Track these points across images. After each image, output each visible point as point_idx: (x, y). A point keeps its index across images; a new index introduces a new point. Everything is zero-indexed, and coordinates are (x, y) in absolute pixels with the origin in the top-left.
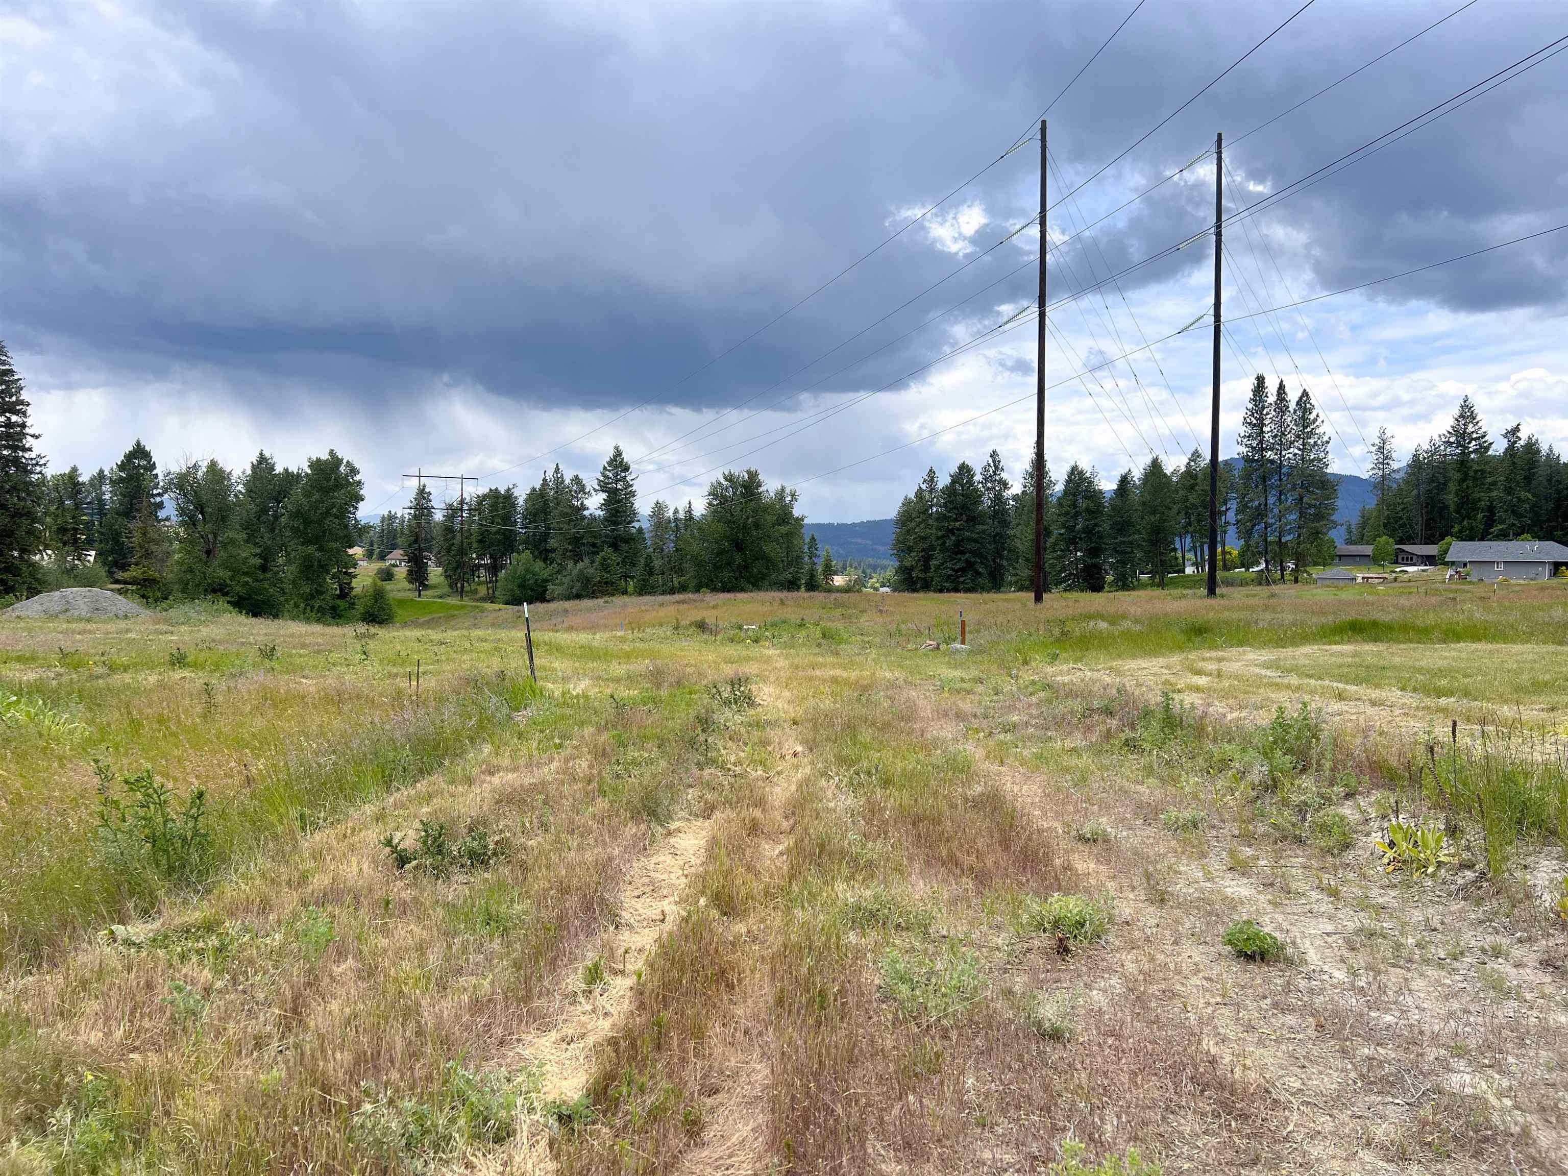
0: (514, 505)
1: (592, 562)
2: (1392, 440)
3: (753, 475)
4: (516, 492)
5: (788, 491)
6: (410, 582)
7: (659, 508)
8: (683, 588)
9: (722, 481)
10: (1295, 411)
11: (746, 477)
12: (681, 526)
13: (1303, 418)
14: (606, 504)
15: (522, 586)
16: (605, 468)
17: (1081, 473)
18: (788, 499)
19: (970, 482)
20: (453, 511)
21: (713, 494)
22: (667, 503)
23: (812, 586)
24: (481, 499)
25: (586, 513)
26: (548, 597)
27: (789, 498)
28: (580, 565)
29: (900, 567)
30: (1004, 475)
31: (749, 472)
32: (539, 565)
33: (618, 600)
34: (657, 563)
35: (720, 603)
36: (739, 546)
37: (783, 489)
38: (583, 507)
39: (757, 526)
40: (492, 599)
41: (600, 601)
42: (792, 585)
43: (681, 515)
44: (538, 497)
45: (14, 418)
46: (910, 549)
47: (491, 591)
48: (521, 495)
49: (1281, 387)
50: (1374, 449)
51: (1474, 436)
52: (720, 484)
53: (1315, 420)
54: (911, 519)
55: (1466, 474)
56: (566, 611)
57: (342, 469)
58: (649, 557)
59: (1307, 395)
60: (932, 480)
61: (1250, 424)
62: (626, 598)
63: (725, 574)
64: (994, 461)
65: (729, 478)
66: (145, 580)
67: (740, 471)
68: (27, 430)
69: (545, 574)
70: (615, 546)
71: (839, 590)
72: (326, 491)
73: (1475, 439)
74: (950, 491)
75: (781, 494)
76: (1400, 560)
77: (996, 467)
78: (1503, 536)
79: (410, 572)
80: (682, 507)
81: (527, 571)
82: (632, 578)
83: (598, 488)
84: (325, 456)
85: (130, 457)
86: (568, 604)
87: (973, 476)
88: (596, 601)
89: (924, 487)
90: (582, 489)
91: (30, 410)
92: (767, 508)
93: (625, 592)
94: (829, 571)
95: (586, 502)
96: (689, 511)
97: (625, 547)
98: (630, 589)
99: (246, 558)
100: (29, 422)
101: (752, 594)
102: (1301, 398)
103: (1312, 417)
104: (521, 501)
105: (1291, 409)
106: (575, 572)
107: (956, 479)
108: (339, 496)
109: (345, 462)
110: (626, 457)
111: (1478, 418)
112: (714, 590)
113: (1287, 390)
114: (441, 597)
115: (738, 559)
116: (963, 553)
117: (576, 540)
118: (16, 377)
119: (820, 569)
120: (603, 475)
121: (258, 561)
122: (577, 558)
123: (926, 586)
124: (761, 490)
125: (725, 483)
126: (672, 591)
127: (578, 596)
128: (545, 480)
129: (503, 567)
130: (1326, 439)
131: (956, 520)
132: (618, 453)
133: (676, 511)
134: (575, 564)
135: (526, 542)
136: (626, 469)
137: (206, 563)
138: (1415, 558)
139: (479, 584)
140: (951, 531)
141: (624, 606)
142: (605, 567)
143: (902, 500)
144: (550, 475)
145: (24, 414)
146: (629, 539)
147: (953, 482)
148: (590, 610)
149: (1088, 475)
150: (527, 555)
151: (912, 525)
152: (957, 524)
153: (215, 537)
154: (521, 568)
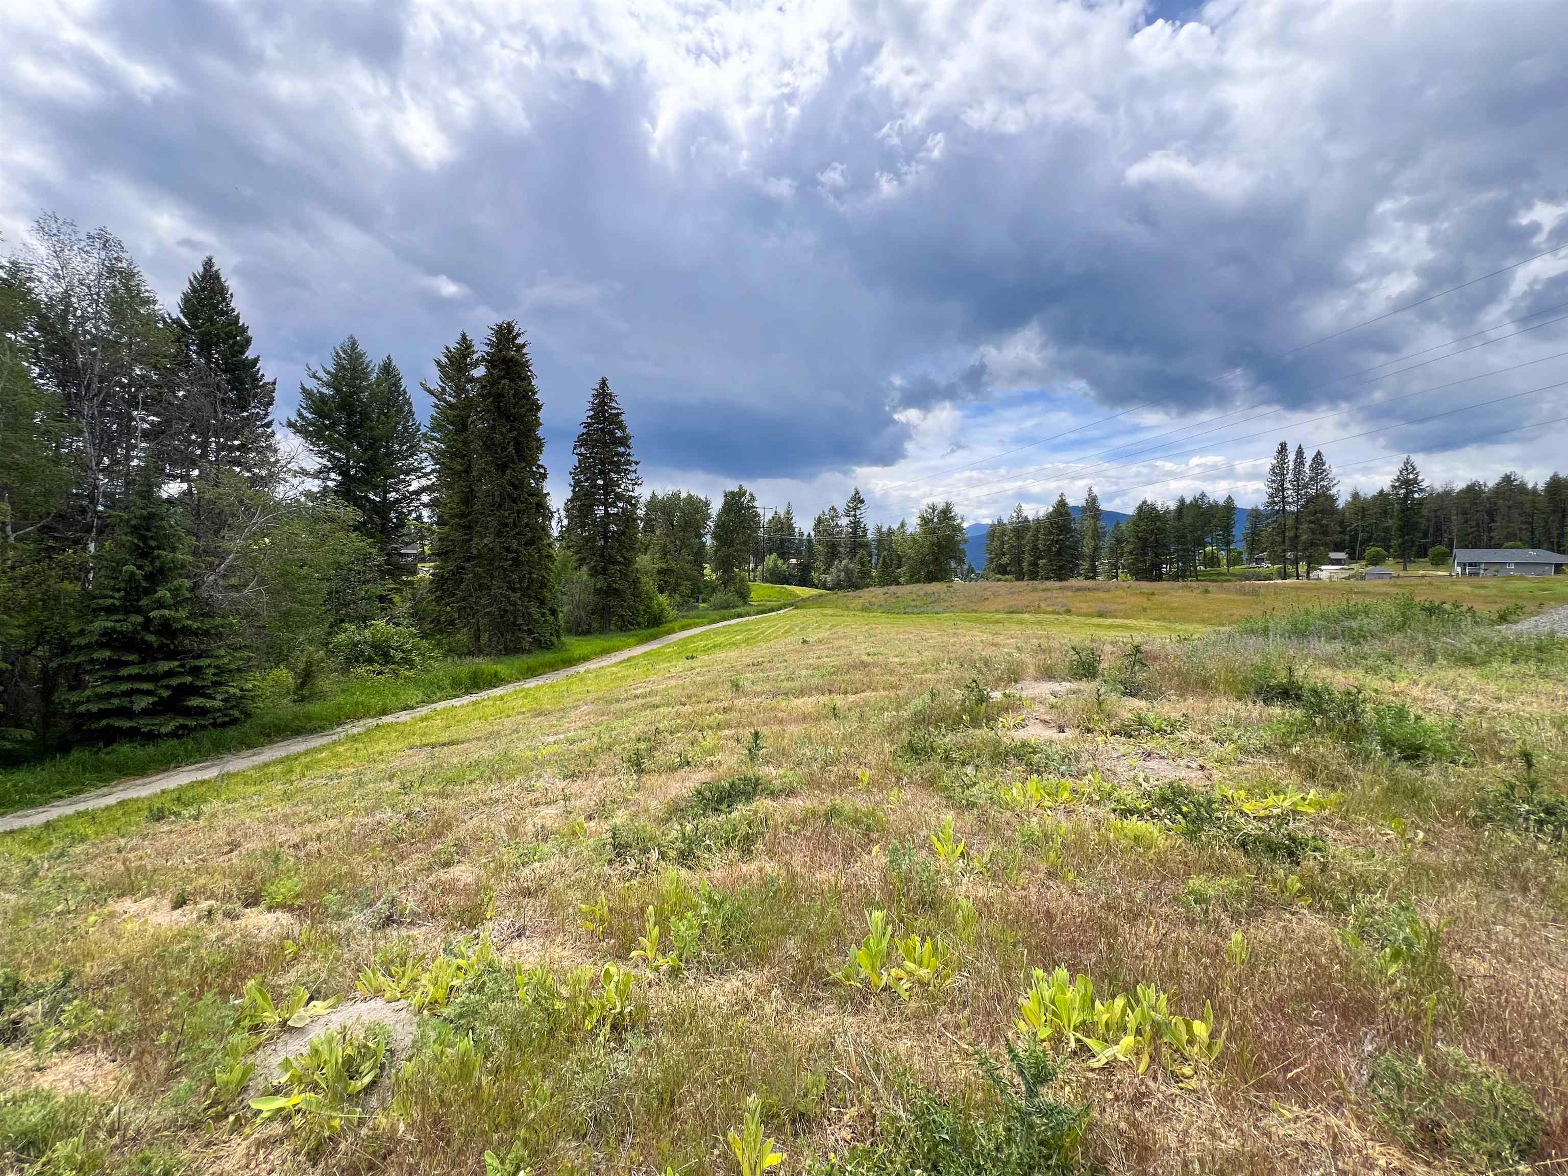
10: (1311, 465)
13: (1317, 469)
14: (851, 524)
28: (844, 562)
53: (1327, 470)
106: (841, 566)
142: (862, 564)
154: (771, 564)
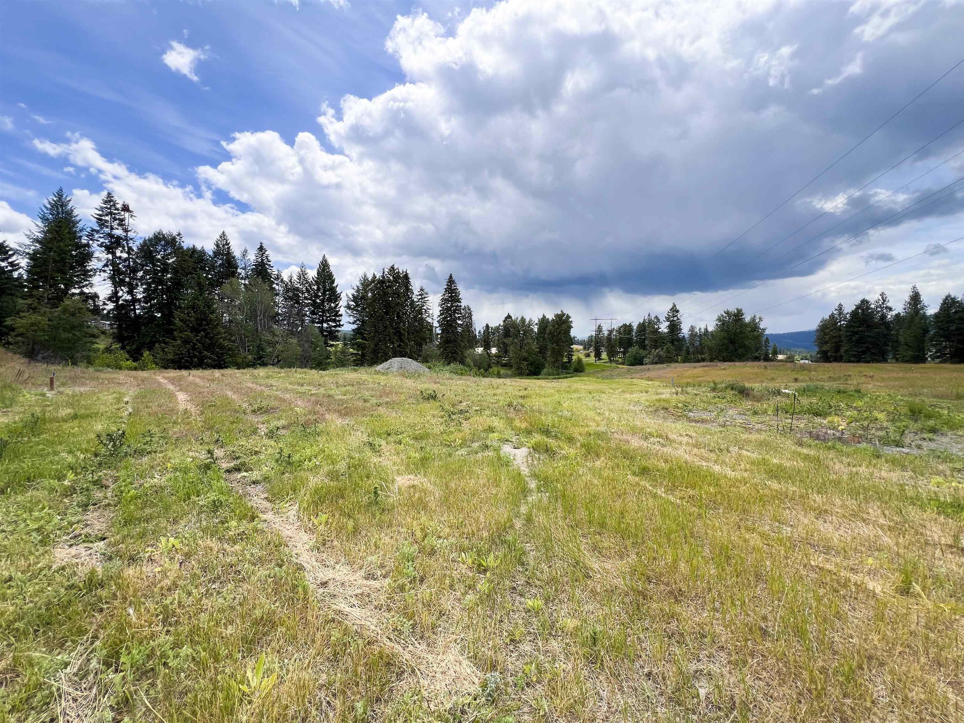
0: (632, 330)
1: (663, 349)
3: (739, 311)
4: (633, 324)
5: (757, 317)
6: (595, 358)
7: (692, 329)
8: (703, 360)
11: (736, 312)
12: (702, 335)
14: (669, 327)
15: (635, 359)
16: (668, 312)
17: (953, 299)
18: (757, 321)
19: (868, 309)
20: (610, 332)
21: (719, 320)
22: (696, 326)
23: (767, 359)
24: (620, 327)
25: (660, 330)
26: (643, 363)
28: (657, 351)
29: (820, 351)
30: (889, 304)
31: (737, 309)
32: (641, 351)
33: (673, 365)
34: (691, 350)
35: (728, 367)
36: (732, 342)
37: (755, 317)
38: (659, 328)
39: (741, 332)
40: (623, 364)
41: (665, 365)
42: (757, 359)
43: (703, 330)
44: (642, 327)
46: (826, 343)
47: (623, 361)
52: (722, 315)
56: (649, 369)
57: (566, 317)
58: (688, 347)
60: (841, 309)
62: (677, 364)
63: (725, 354)
64: (882, 298)
65: (727, 313)
67: (733, 309)
69: (644, 354)
70: (672, 343)
71: (781, 361)
72: (560, 325)
74: (854, 314)
75: (753, 319)
77: (884, 301)
79: (595, 354)
80: (703, 327)
81: (637, 353)
82: (680, 355)
83: (665, 320)
84: (560, 313)
85: (506, 318)
86: (650, 366)
87: (869, 305)
88: (663, 365)
89: (835, 312)
90: (659, 320)
92: (746, 325)
93: (677, 362)
94: (775, 353)
95: (660, 326)
96: (706, 329)
97: (676, 343)
98: (679, 360)
104: (635, 328)
106: (655, 353)
107: (859, 307)
108: (564, 326)
109: (567, 314)
110: (678, 307)
114: (606, 363)
115: (731, 347)
116: (864, 343)
117: (656, 341)
119: (770, 352)
120: (668, 315)
122: (656, 347)
123: (838, 359)
124: (743, 317)
125: (725, 315)
126: (698, 361)
127: (656, 363)
128: (644, 319)
129: (628, 352)
131: (859, 327)
132: (674, 306)
133: (700, 329)
134: (655, 350)
135: (636, 343)
136: (678, 312)
139: (619, 358)
140: (857, 333)
141: (676, 368)
142: (668, 352)
143: (820, 319)
144: (646, 318)
146: (679, 340)
147: (857, 309)
148: (659, 369)
150: (637, 347)
152: (860, 329)
154: (634, 352)
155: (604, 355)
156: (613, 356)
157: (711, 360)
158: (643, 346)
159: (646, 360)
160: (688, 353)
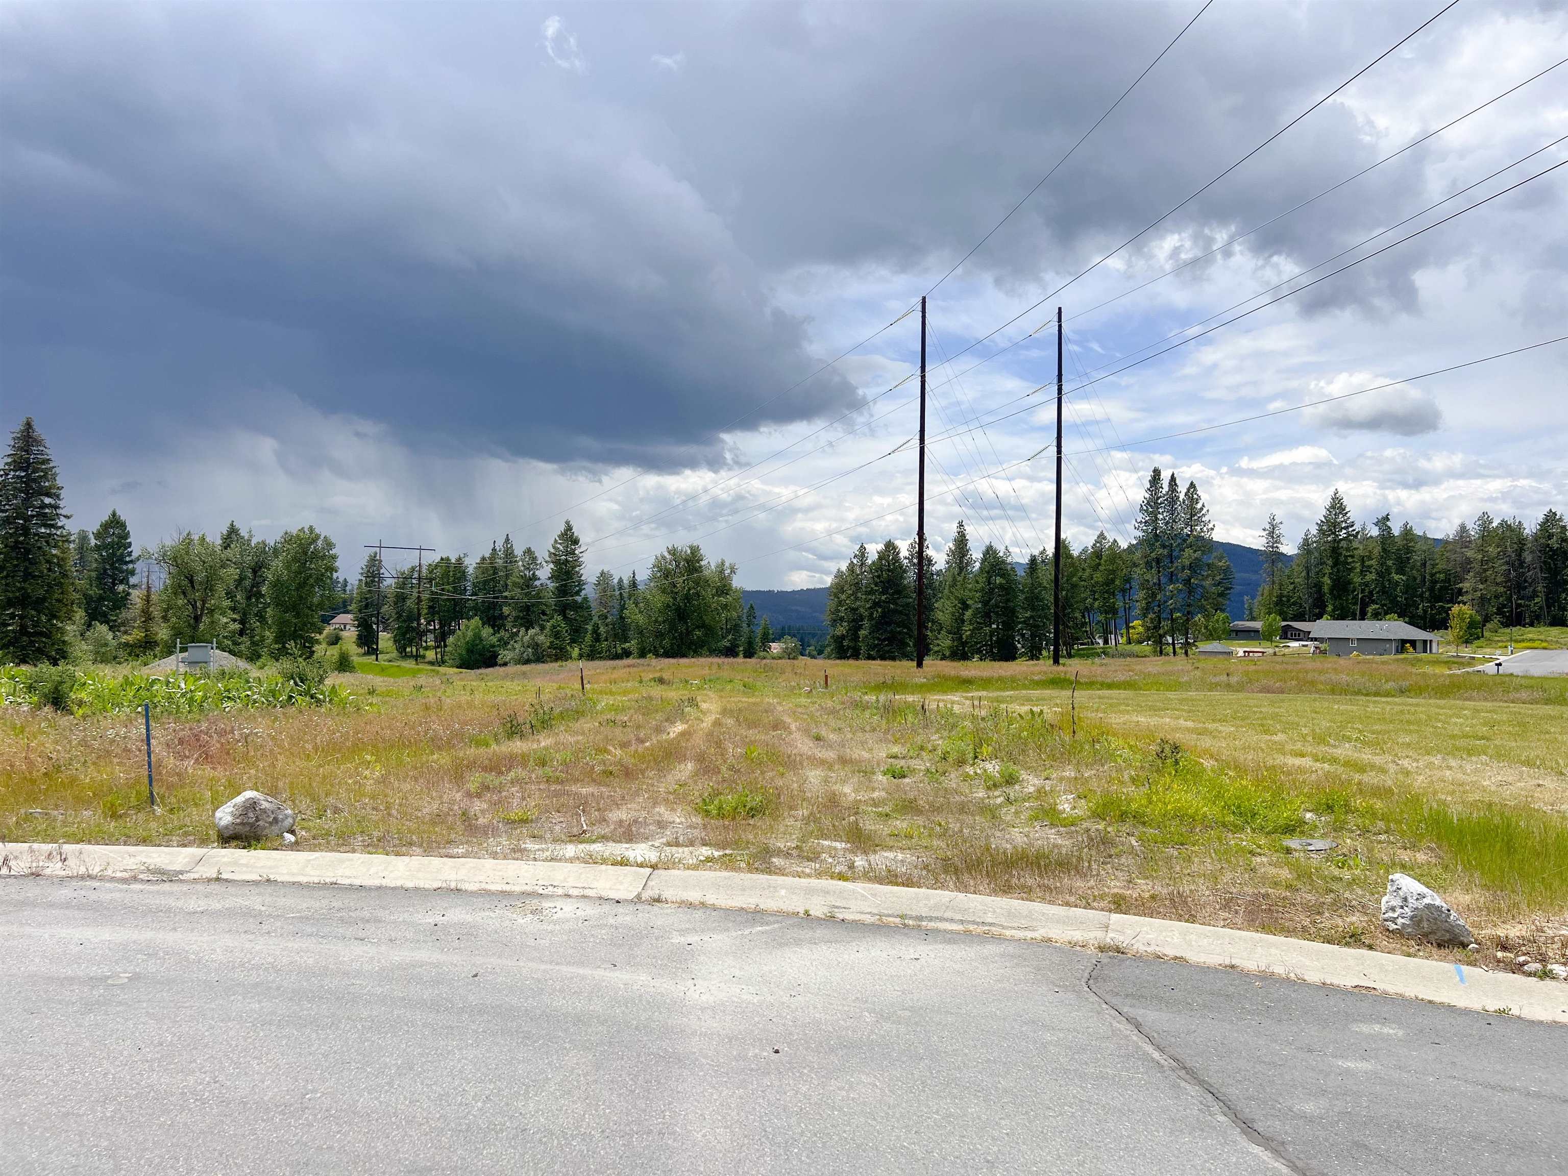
0: (464, 574)
1: (543, 629)
2: (1281, 526)
3: (695, 550)
4: (467, 561)
5: (727, 564)
6: (359, 645)
7: (604, 577)
8: (627, 654)
9: (666, 554)
10: (1184, 501)
11: (689, 551)
12: (625, 595)
13: (1193, 508)
14: (556, 574)
15: (470, 651)
16: (556, 541)
17: (995, 552)
18: (727, 572)
19: (896, 559)
20: (404, 580)
21: (657, 566)
22: (612, 572)
23: (750, 653)
24: (432, 568)
25: (537, 583)
26: (499, 662)
27: (729, 571)
28: (531, 632)
30: (929, 552)
31: (691, 547)
32: (486, 631)
34: (602, 630)
35: (665, 667)
36: (681, 615)
37: (723, 564)
38: (535, 578)
39: (698, 596)
40: (439, 662)
41: (551, 666)
42: (731, 652)
43: (626, 584)
44: (488, 566)
45: (47, 500)
46: (842, 620)
47: (439, 656)
48: (471, 564)
49: (1173, 478)
50: (1264, 533)
51: (1344, 525)
52: (664, 557)
53: (1202, 509)
54: (843, 591)
55: (1337, 559)
56: (525, 674)
57: (320, 543)
58: (595, 624)
59: (1195, 487)
60: (863, 555)
61: (1146, 511)
63: (668, 642)
65: (673, 552)
66: (146, 643)
67: (683, 544)
68: (59, 511)
69: (497, 639)
70: (564, 613)
71: (777, 656)
73: (1345, 528)
74: (878, 566)
75: (721, 565)
76: (1289, 636)
77: (922, 545)
78: (1377, 616)
79: (360, 637)
80: (627, 577)
81: (476, 637)
82: (579, 643)
83: (548, 559)
85: (106, 526)
87: (898, 553)
89: (855, 561)
90: (532, 559)
91: (63, 493)
92: (708, 580)
94: (767, 639)
95: (537, 573)
96: (634, 581)
97: (572, 614)
98: (577, 654)
99: (227, 623)
100: (62, 504)
101: (693, 660)
102: (1188, 490)
103: (1199, 506)
104: (471, 570)
105: (1181, 499)
106: (527, 638)
107: (882, 556)
108: (318, 571)
109: (322, 537)
110: (576, 531)
111: (1347, 510)
112: (657, 655)
113: (1177, 482)
114: (390, 661)
115: (680, 627)
116: (889, 624)
117: (527, 608)
118: (51, 465)
119: (758, 637)
120: (554, 547)
121: (237, 626)
122: (528, 625)
123: (856, 654)
124: (702, 563)
125: (668, 556)
126: (617, 657)
127: (527, 662)
128: (494, 549)
129: (453, 632)
130: (1211, 526)
131: (882, 593)
132: (569, 528)
133: (621, 580)
134: (527, 630)
135: (475, 609)
136: (576, 542)
137: (194, 628)
138: (1302, 634)
139: (426, 648)
140: (878, 604)
142: (554, 635)
143: (836, 571)
144: (499, 545)
145: (58, 497)
146: (577, 607)
147: (880, 558)
149: (1001, 554)
150: (476, 621)
151: (843, 597)
152: (883, 597)
153: (204, 604)
154: (470, 634)
155: (385, 639)
156: (410, 642)
157: (642, 654)
158: (493, 619)
159: (505, 655)
160: (597, 638)
